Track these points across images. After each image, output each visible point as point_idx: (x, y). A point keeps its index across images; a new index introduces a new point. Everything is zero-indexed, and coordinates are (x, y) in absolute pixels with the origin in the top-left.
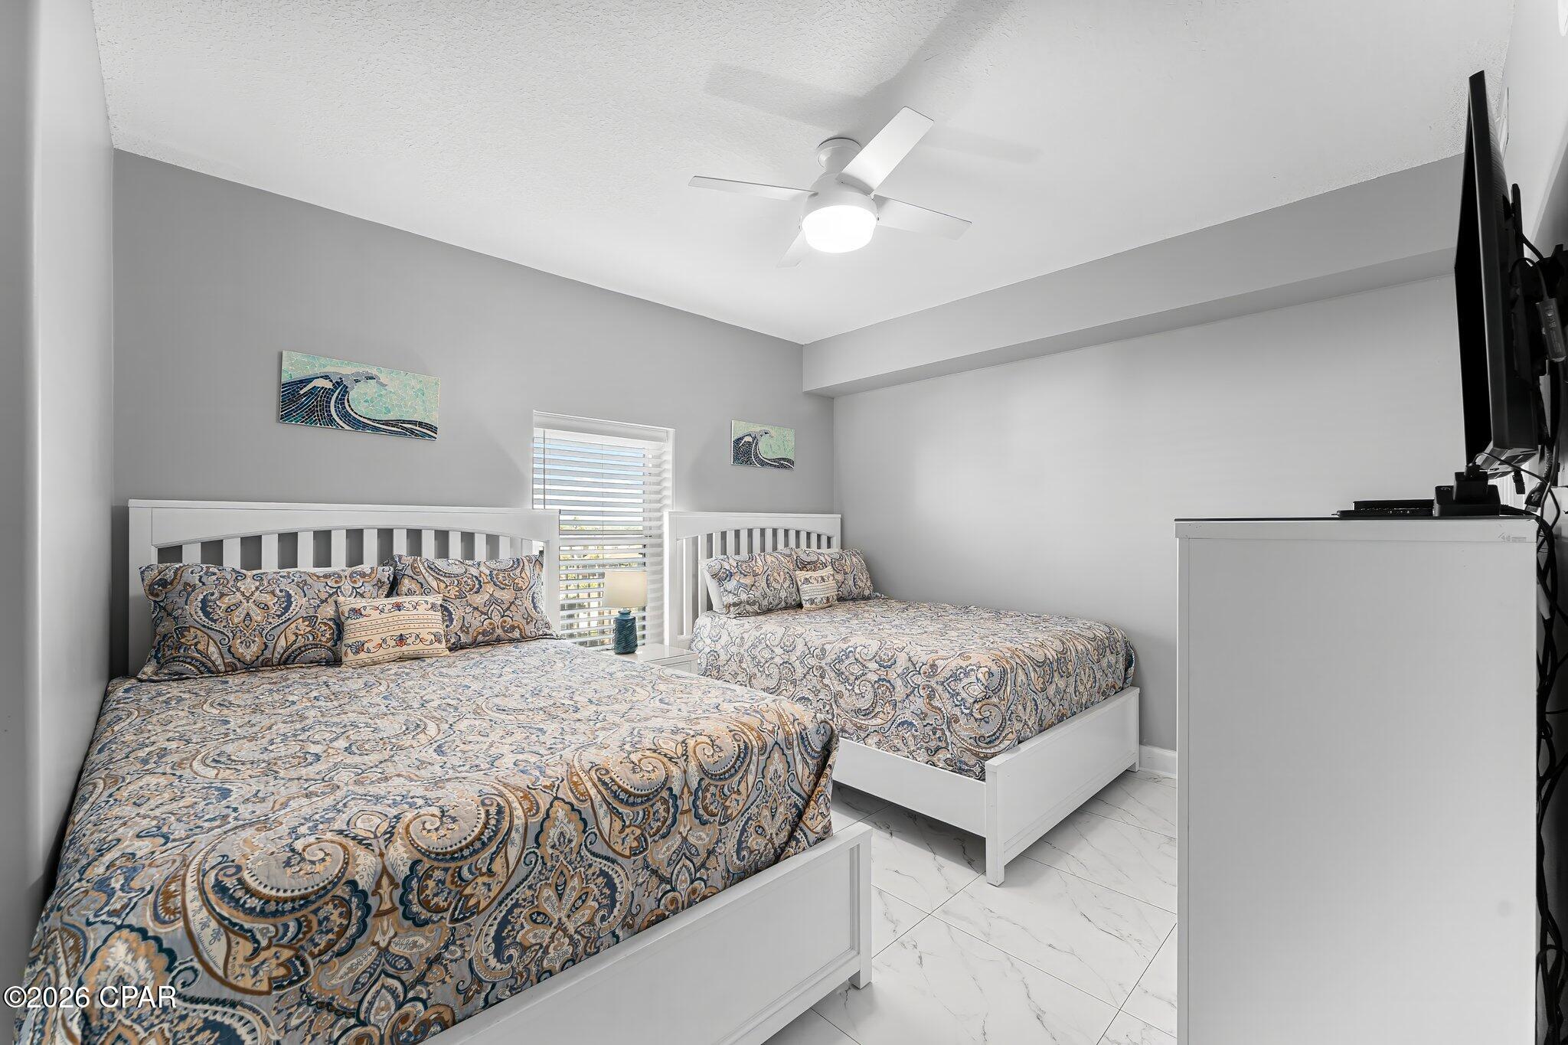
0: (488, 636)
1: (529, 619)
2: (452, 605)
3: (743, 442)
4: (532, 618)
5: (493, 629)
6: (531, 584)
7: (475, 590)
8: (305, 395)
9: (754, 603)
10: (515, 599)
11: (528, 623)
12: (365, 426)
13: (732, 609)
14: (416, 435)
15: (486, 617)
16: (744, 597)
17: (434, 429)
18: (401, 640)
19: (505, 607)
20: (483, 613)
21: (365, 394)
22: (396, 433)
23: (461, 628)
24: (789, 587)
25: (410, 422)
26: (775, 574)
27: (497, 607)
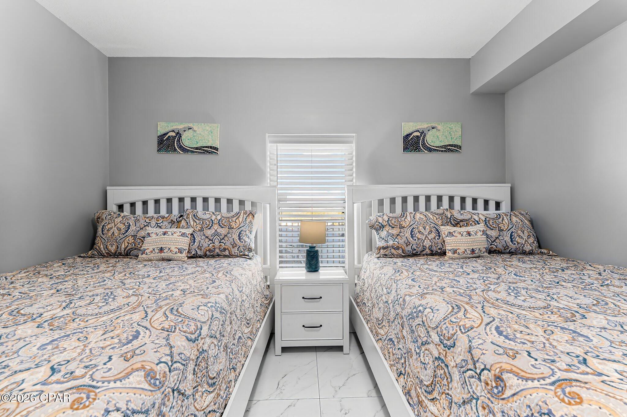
0: (212, 252)
1: (234, 245)
2: (196, 234)
3: (412, 136)
4: (236, 244)
5: (214, 249)
6: (241, 226)
7: (209, 227)
8: (165, 140)
9: (398, 248)
10: (228, 234)
11: (233, 247)
12: (188, 151)
13: (382, 251)
14: (209, 153)
15: (212, 242)
16: (391, 243)
17: (217, 149)
18: (161, 250)
19: (222, 237)
20: (210, 240)
21: (188, 136)
22: (201, 153)
23: (198, 247)
24: (435, 238)
25: (206, 147)
26: (421, 228)
27: (218, 237)
